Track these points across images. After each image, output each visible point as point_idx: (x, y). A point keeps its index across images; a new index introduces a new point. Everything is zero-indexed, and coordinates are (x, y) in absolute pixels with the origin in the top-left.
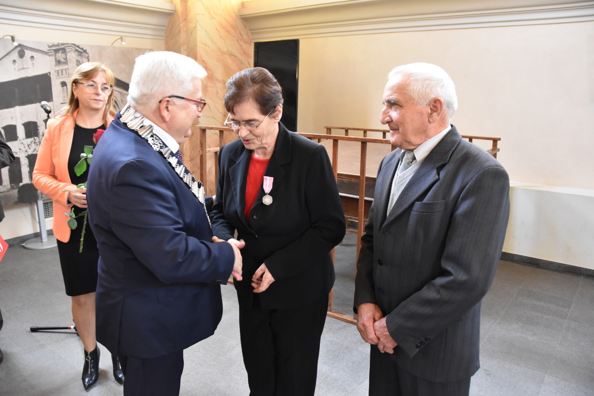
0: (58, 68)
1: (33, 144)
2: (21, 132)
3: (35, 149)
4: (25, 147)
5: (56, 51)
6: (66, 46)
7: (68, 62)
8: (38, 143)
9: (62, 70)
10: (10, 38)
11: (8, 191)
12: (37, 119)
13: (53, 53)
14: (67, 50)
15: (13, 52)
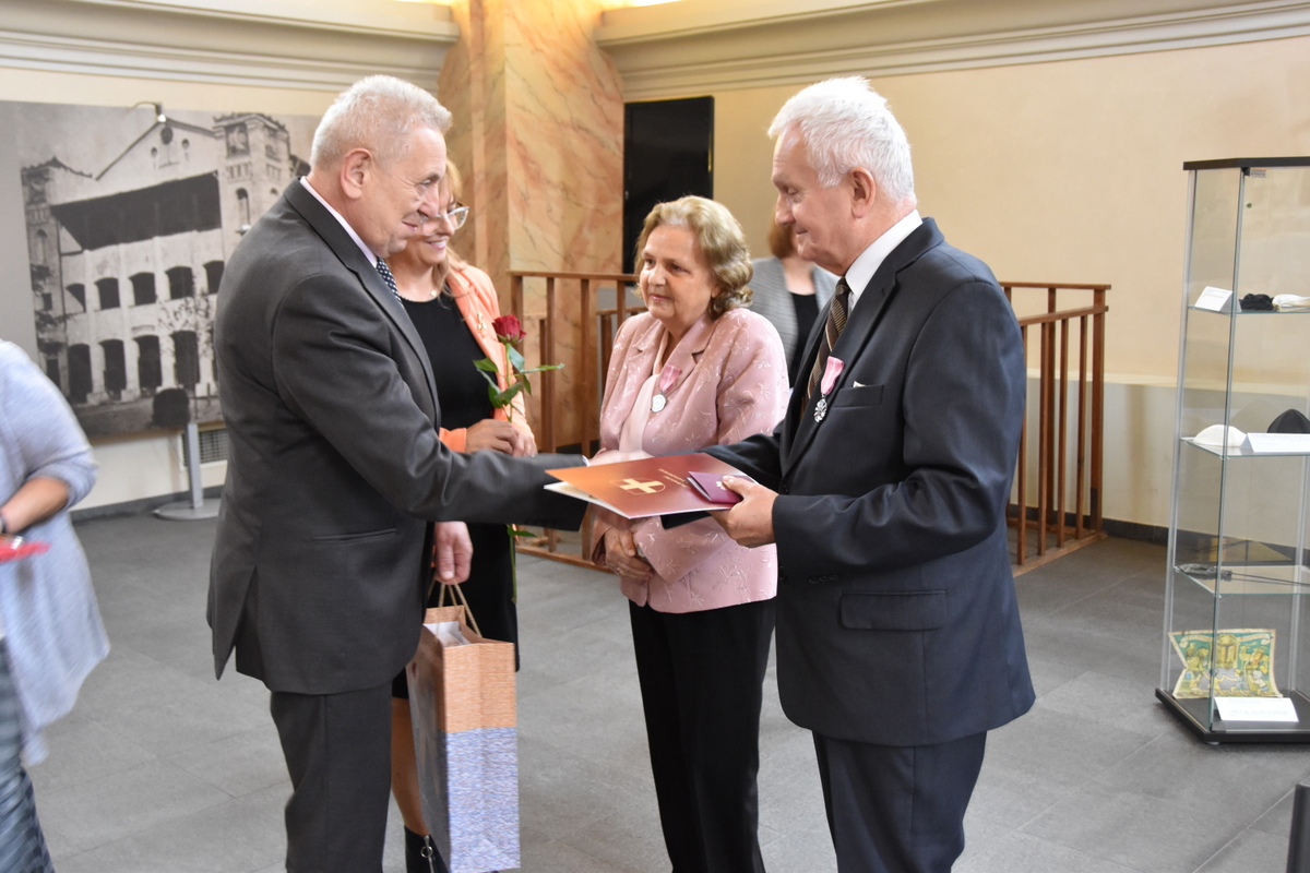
0: (234, 162)
1: (184, 312)
2: (162, 286)
3: (187, 322)
4: (168, 317)
5: (229, 129)
6: (247, 117)
7: (251, 148)
8: (193, 310)
9: (239, 167)
10: (153, 107)
11: (136, 401)
12: (193, 261)
13: (223, 133)
14: (249, 127)
15: (152, 133)
